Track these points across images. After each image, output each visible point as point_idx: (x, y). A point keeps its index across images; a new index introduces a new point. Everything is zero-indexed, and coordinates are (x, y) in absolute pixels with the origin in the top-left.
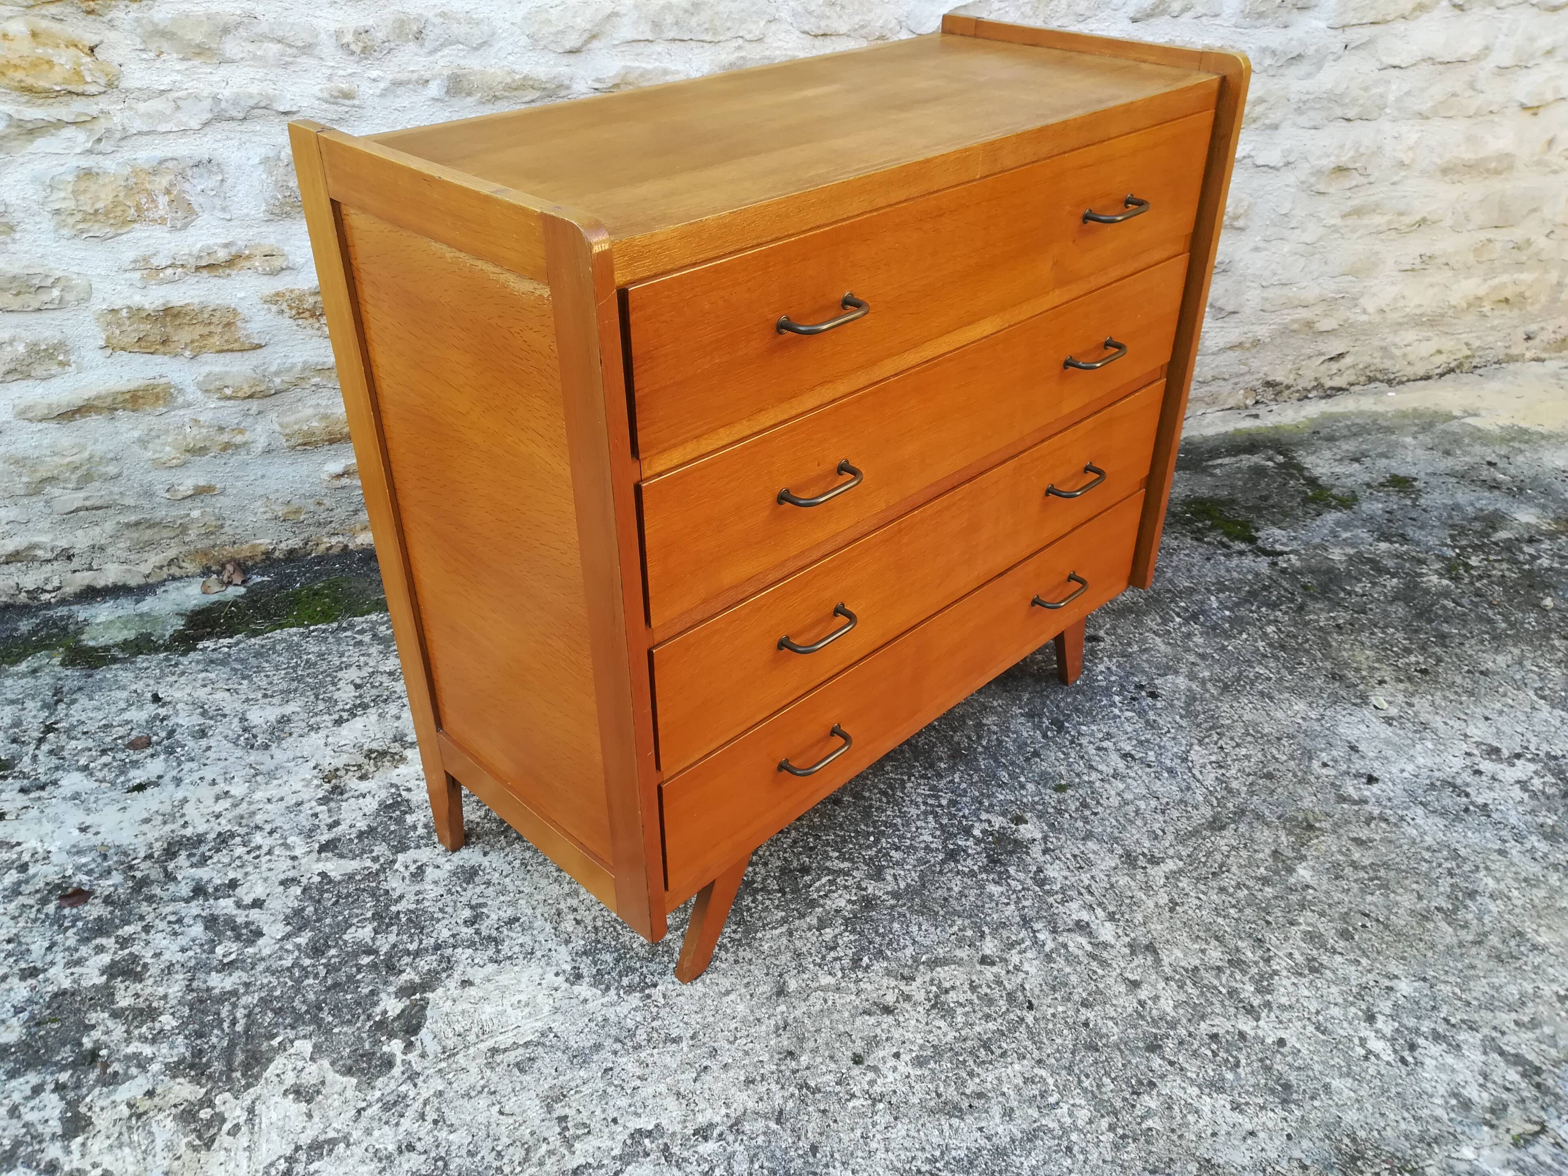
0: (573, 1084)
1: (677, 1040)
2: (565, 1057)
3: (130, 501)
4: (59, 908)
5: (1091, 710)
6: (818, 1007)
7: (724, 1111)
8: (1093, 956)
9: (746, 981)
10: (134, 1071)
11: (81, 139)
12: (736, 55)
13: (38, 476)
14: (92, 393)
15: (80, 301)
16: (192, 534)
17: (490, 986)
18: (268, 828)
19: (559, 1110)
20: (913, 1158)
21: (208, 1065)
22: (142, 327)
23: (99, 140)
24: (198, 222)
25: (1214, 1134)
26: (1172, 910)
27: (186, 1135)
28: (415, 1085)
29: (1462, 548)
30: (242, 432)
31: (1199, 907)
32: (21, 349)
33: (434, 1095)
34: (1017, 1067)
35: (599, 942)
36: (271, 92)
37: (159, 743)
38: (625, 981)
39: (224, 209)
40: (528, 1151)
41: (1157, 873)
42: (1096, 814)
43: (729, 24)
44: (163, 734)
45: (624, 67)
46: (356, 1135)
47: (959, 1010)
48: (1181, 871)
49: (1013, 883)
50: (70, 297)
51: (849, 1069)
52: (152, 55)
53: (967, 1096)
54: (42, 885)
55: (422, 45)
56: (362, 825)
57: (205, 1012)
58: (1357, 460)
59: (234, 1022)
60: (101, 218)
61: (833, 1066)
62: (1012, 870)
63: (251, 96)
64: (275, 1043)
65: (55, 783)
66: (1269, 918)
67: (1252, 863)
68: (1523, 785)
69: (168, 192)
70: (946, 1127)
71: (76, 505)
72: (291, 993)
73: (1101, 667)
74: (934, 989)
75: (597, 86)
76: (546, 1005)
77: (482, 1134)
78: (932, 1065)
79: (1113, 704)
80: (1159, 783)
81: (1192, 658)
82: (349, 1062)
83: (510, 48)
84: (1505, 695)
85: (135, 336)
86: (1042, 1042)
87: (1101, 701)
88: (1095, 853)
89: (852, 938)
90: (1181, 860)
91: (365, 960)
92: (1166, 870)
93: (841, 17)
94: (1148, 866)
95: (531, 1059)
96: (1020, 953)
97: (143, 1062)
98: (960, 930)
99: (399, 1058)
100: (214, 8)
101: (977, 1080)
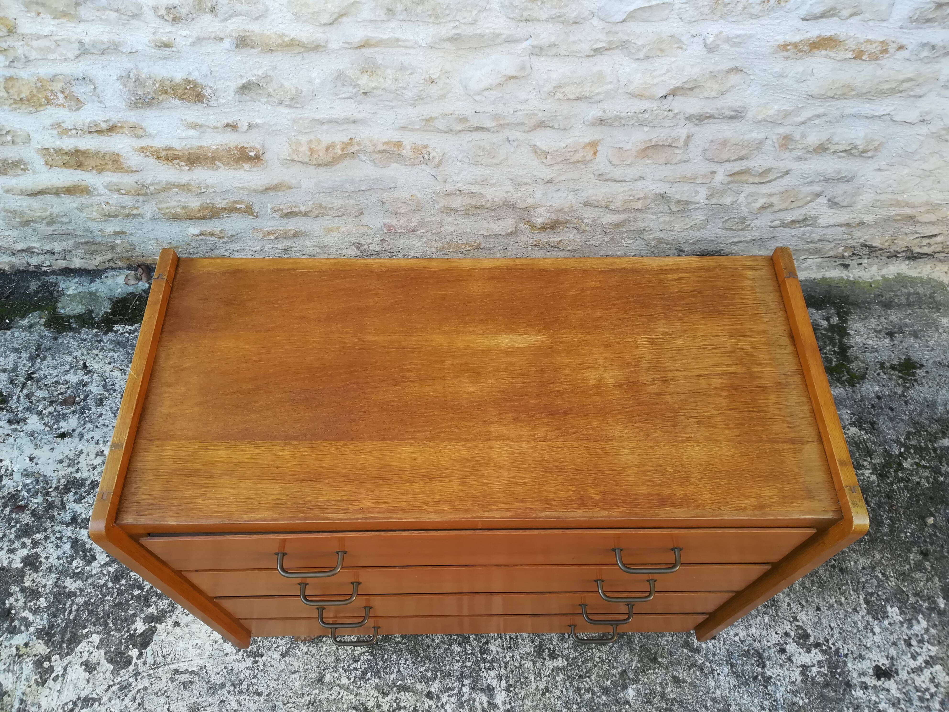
0: (204, 704)
1: (259, 694)
2: (206, 687)
4: (11, 512)
6: (333, 697)
9: (306, 667)
10: (23, 628)
12: (454, 31)
13: (25, 219)
15: (25, 142)
17: (186, 630)
21: (54, 636)
22: (64, 158)
23: (12, 61)
24: (85, 107)
26: (543, 694)
27: (36, 675)
28: (136, 680)
29: (908, 448)
30: (136, 209)
31: (559, 698)
33: (143, 689)
36: (117, 40)
37: (78, 403)
39: (100, 102)
41: (550, 664)
43: (447, 12)
44: (82, 397)
45: (366, 36)
46: (105, 700)
48: (562, 669)
49: (468, 647)
50: (18, 140)
52: (34, 14)
54: (6, 493)
55: (216, 16)
57: (59, 601)
58: (891, 334)
59: (70, 612)
60: (25, 102)
63: (103, 43)
64: (85, 631)
65: (25, 420)
67: (607, 675)
68: (805, 668)
69: (62, 91)
71: (50, 232)
72: (98, 602)
74: (395, 705)
75: (346, 46)
76: (208, 651)
82: (112, 655)
83: (280, 20)
84: (843, 593)
85: (61, 161)
88: (523, 640)
89: (369, 657)
90: (567, 660)
91: (136, 592)
92: (556, 665)
93: (541, 8)
94: (547, 658)
95: (191, 682)
96: (449, 696)
97: (28, 624)
98: (426, 670)
99: (134, 660)
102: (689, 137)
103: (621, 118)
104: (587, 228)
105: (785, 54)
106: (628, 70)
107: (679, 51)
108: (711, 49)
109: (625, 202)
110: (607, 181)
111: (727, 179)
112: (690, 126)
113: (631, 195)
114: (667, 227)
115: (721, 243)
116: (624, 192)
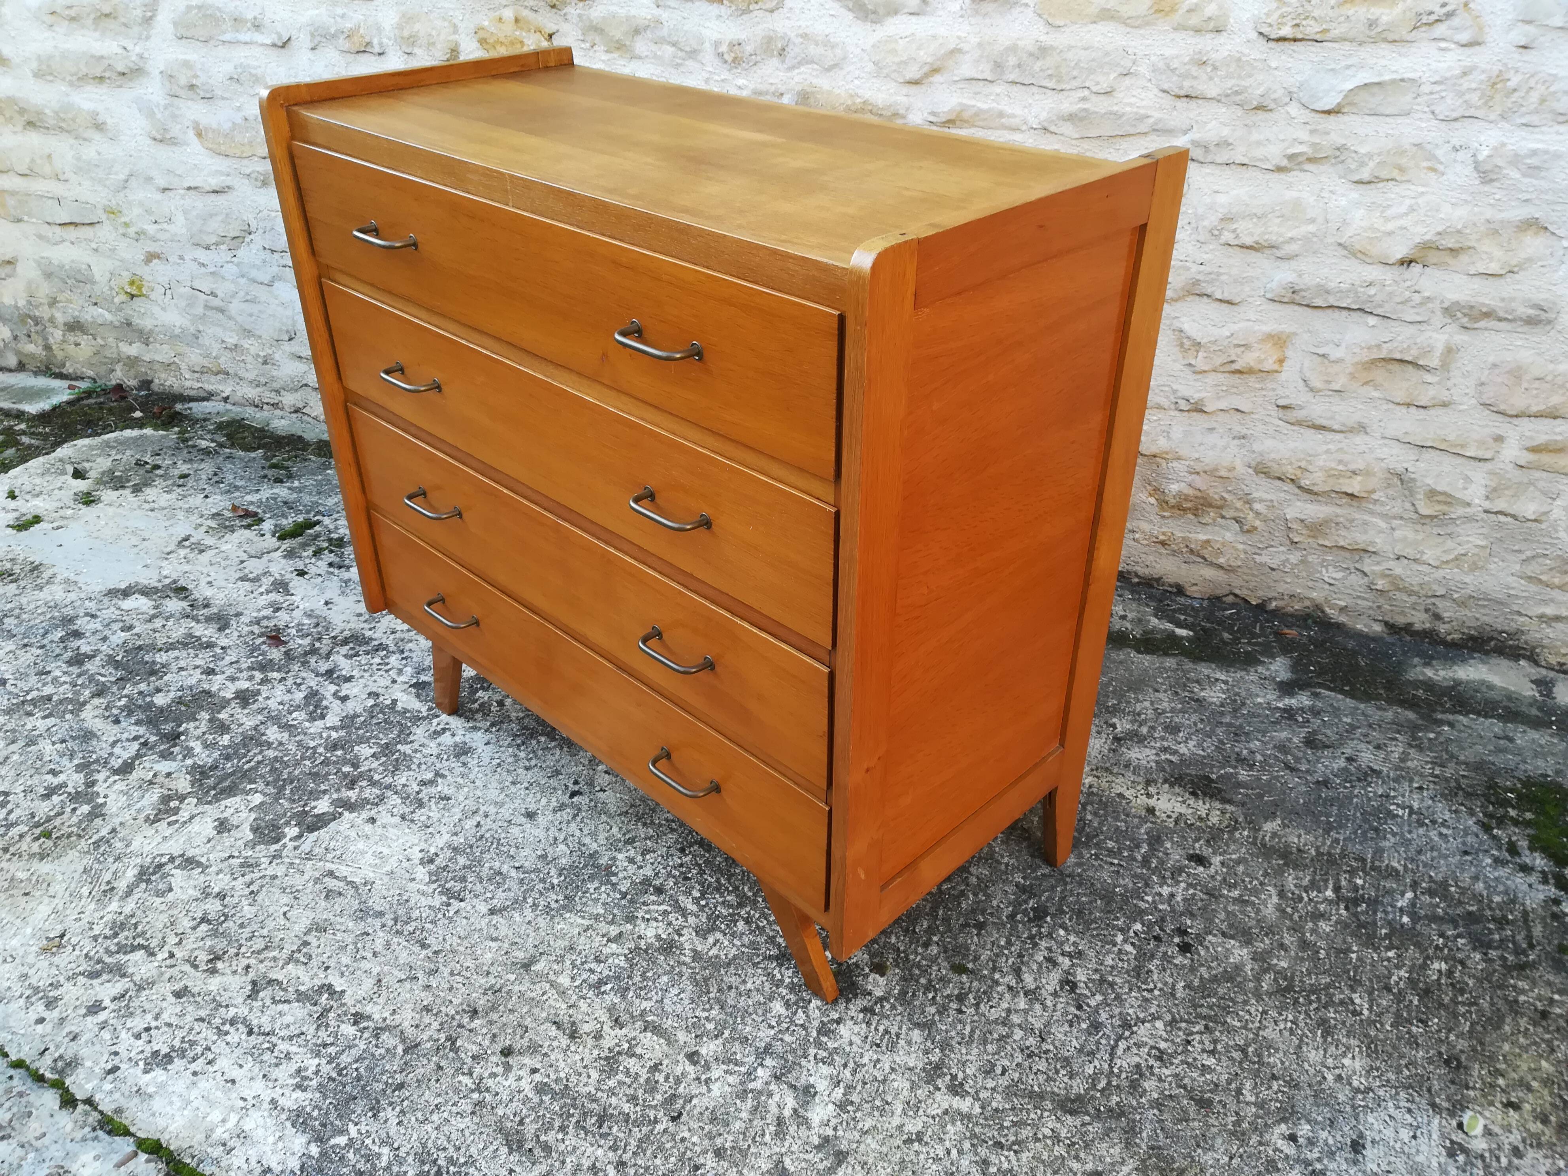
0: (338, 927)
1: (424, 946)
2: (356, 907)
4: (263, 643)
5: (1093, 921)
6: (533, 995)
7: (386, 1014)
8: (780, 1121)
9: (517, 940)
10: (180, 757)
12: (1081, 105)
17: (380, 831)
18: (406, 654)
19: (311, 937)
20: (444, 1149)
21: (209, 778)
26: (909, 1141)
27: (153, 809)
28: (271, 863)
31: (937, 1159)
33: (271, 876)
34: (600, 1152)
35: (471, 847)
38: (450, 884)
40: (267, 947)
41: (944, 1100)
42: (960, 1011)
43: (1075, 73)
45: (960, 104)
46: (214, 869)
47: (620, 1077)
48: (966, 1117)
49: (801, 1014)
51: (493, 1053)
52: (587, 46)
53: (538, 1141)
54: (273, 624)
55: (783, 62)
57: (245, 746)
59: (249, 761)
61: (487, 1043)
64: (249, 787)
70: (492, 1148)
72: (291, 763)
73: (1165, 891)
74: (626, 1046)
75: (931, 119)
77: (261, 918)
78: (546, 1098)
79: (1126, 930)
80: (1066, 1027)
81: (1289, 940)
82: (263, 824)
83: (857, 73)
86: (644, 1152)
87: (1118, 919)
88: (909, 1043)
89: (622, 964)
90: (983, 1108)
91: (346, 769)
92: (955, 1106)
93: (1211, 78)
94: (943, 1089)
95: (340, 894)
96: (726, 1072)
97: (189, 752)
98: (707, 1019)
99: (286, 840)
100: (633, 12)
101: (560, 1136)
102: (1450, 351)
103: (1328, 292)
104: (1257, 523)
106: (1343, 202)
107: (1432, 174)
108: (1487, 174)
109: (1331, 474)
110: (1299, 423)
111: (1526, 458)
112: (1452, 328)
113: (1340, 462)
114: (1410, 552)
115: (1519, 613)
116: (1328, 451)
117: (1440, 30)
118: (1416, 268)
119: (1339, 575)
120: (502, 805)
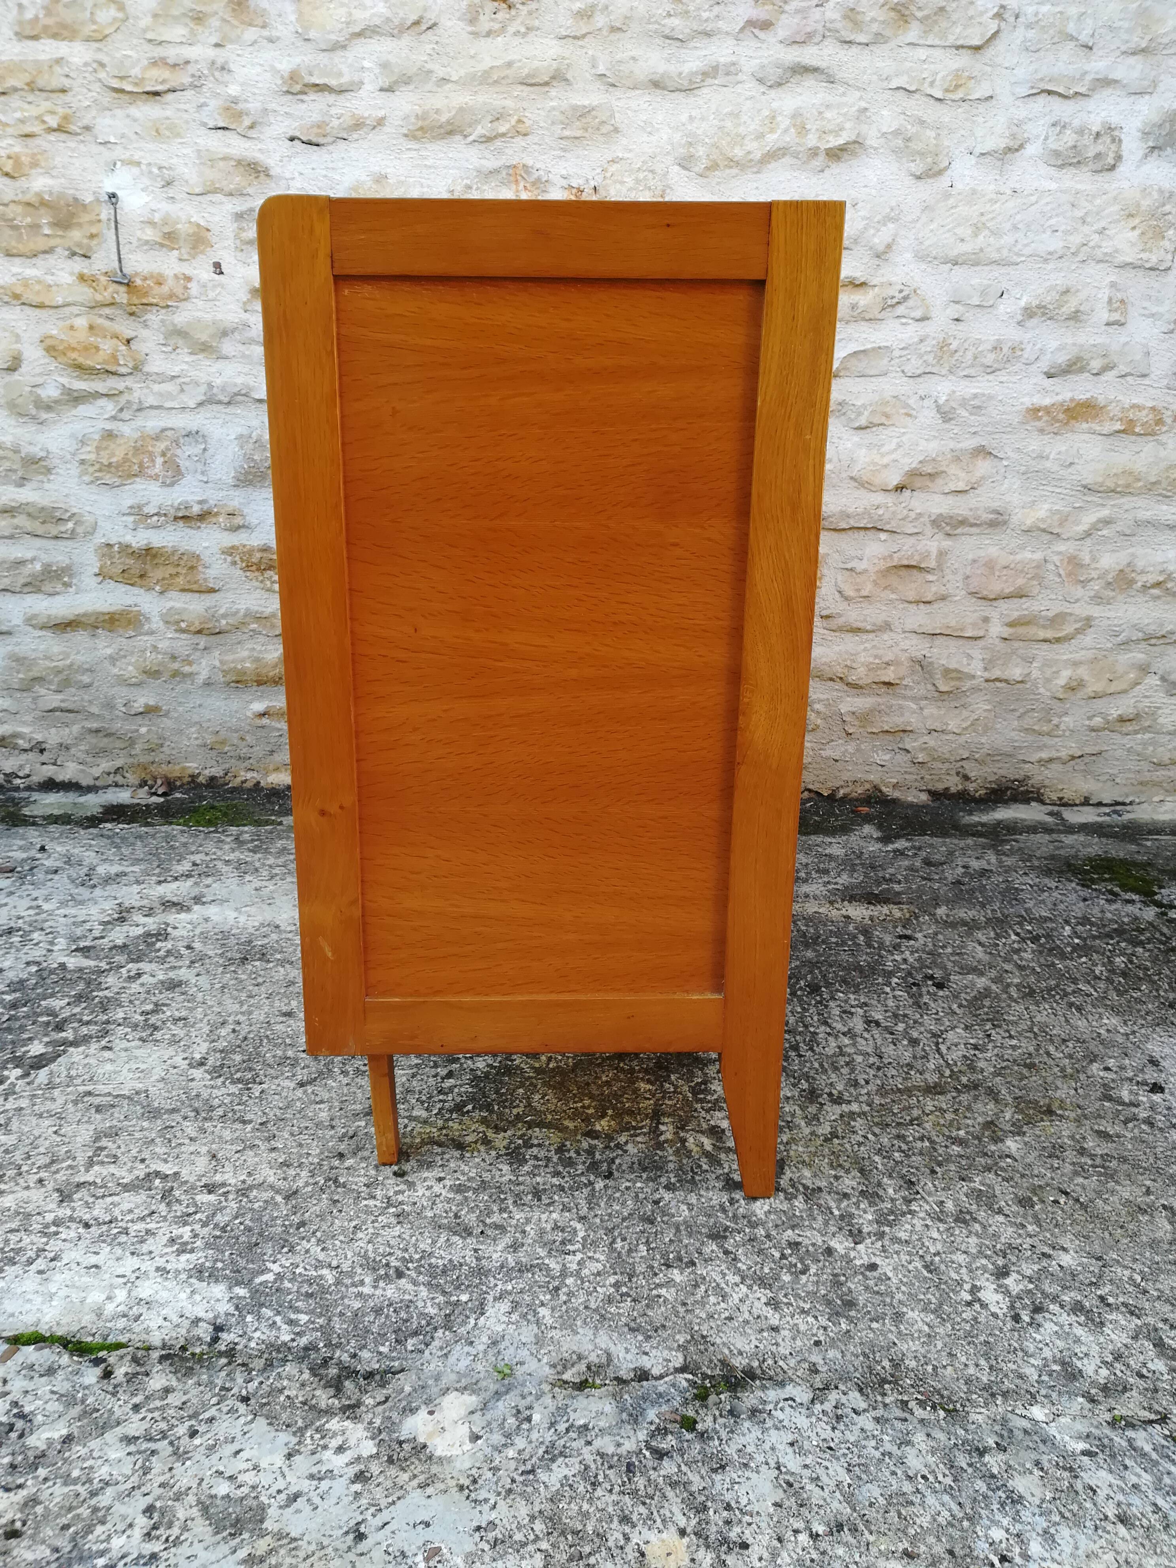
0: (131, 1129)
1: (244, 1122)
2: (141, 1111)
3: (95, 710)
5: (859, 984)
7: (242, 1178)
11: (109, 407)
13: (32, 674)
14: (80, 611)
15: (87, 534)
16: (138, 747)
17: (123, 1054)
18: (49, 930)
19: (104, 1142)
20: (390, 1254)
22: (128, 561)
23: (121, 410)
24: (183, 482)
25: (730, 1318)
26: (826, 1140)
30: (190, 664)
31: (860, 1144)
32: (38, 567)
34: (555, 1215)
35: (240, 1047)
36: (252, 384)
37: (18, 872)
38: (238, 1075)
39: (203, 473)
40: (54, 1161)
41: (834, 1111)
42: (801, 1056)
44: (27, 868)
47: (531, 1162)
48: (862, 1114)
49: (668, 1085)
50: (80, 530)
51: (386, 1178)
52: (170, 349)
53: (485, 1225)
56: (119, 942)
60: (113, 470)
61: (373, 1173)
62: (673, 1077)
63: (235, 385)
66: (938, 1169)
67: (953, 1125)
69: (163, 454)
70: (442, 1240)
71: (55, 705)
73: (898, 958)
74: (520, 1142)
76: (158, 1073)
77: (28, 1142)
78: (470, 1194)
79: (889, 984)
80: (892, 1047)
81: (1007, 967)
85: (120, 568)
86: (597, 1205)
87: (876, 979)
89: (470, 1090)
90: (869, 1106)
91: (45, 1019)
92: (846, 1110)
94: (828, 1103)
95: (113, 1106)
96: (631, 1136)
98: (583, 1107)
99: (12, 1079)
100: (219, 316)
101: (505, 1215)
102: (941, 555)
103: (848, 516)
105: (1038, 424)
106: (849, 445)
107: (908, 419)
108: (946, 415)
109: (871, 668)
110: (840, 629)
111: (1007, 632)
112: (940, 536)
113: (876, 657)
114: (937, 725)
115: (1024, 762)
116: (865, 649)
117: (900, 310)
118: (907, 493)
119: (887, 757)
120: (250, 1013)
